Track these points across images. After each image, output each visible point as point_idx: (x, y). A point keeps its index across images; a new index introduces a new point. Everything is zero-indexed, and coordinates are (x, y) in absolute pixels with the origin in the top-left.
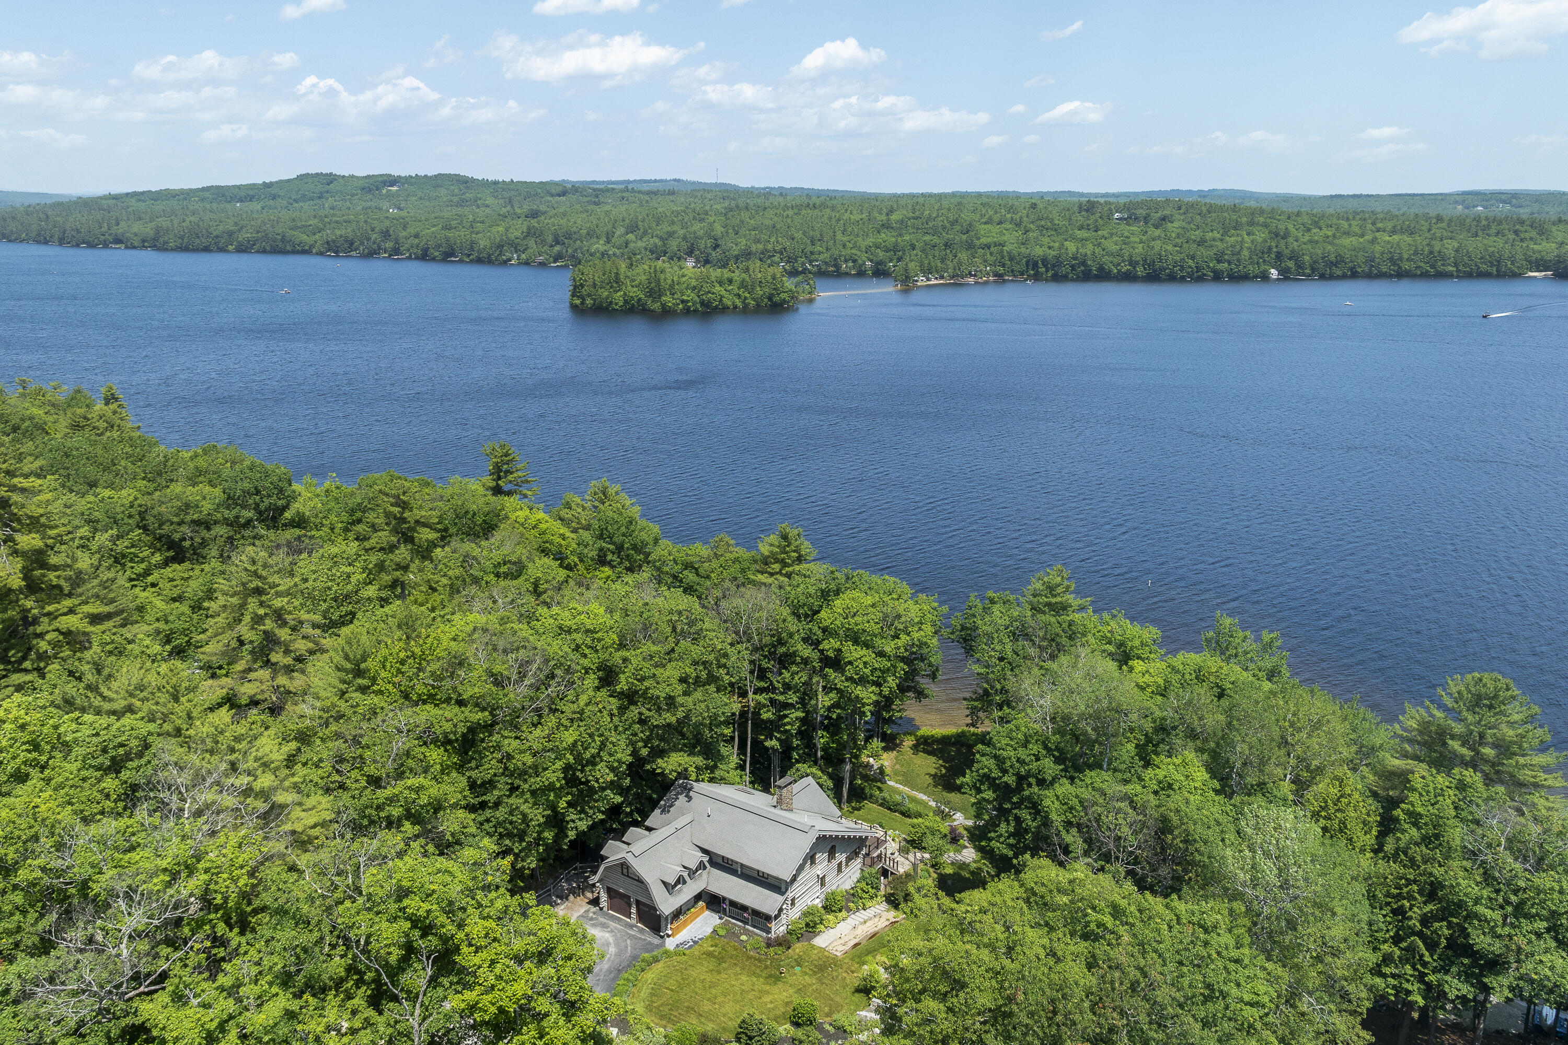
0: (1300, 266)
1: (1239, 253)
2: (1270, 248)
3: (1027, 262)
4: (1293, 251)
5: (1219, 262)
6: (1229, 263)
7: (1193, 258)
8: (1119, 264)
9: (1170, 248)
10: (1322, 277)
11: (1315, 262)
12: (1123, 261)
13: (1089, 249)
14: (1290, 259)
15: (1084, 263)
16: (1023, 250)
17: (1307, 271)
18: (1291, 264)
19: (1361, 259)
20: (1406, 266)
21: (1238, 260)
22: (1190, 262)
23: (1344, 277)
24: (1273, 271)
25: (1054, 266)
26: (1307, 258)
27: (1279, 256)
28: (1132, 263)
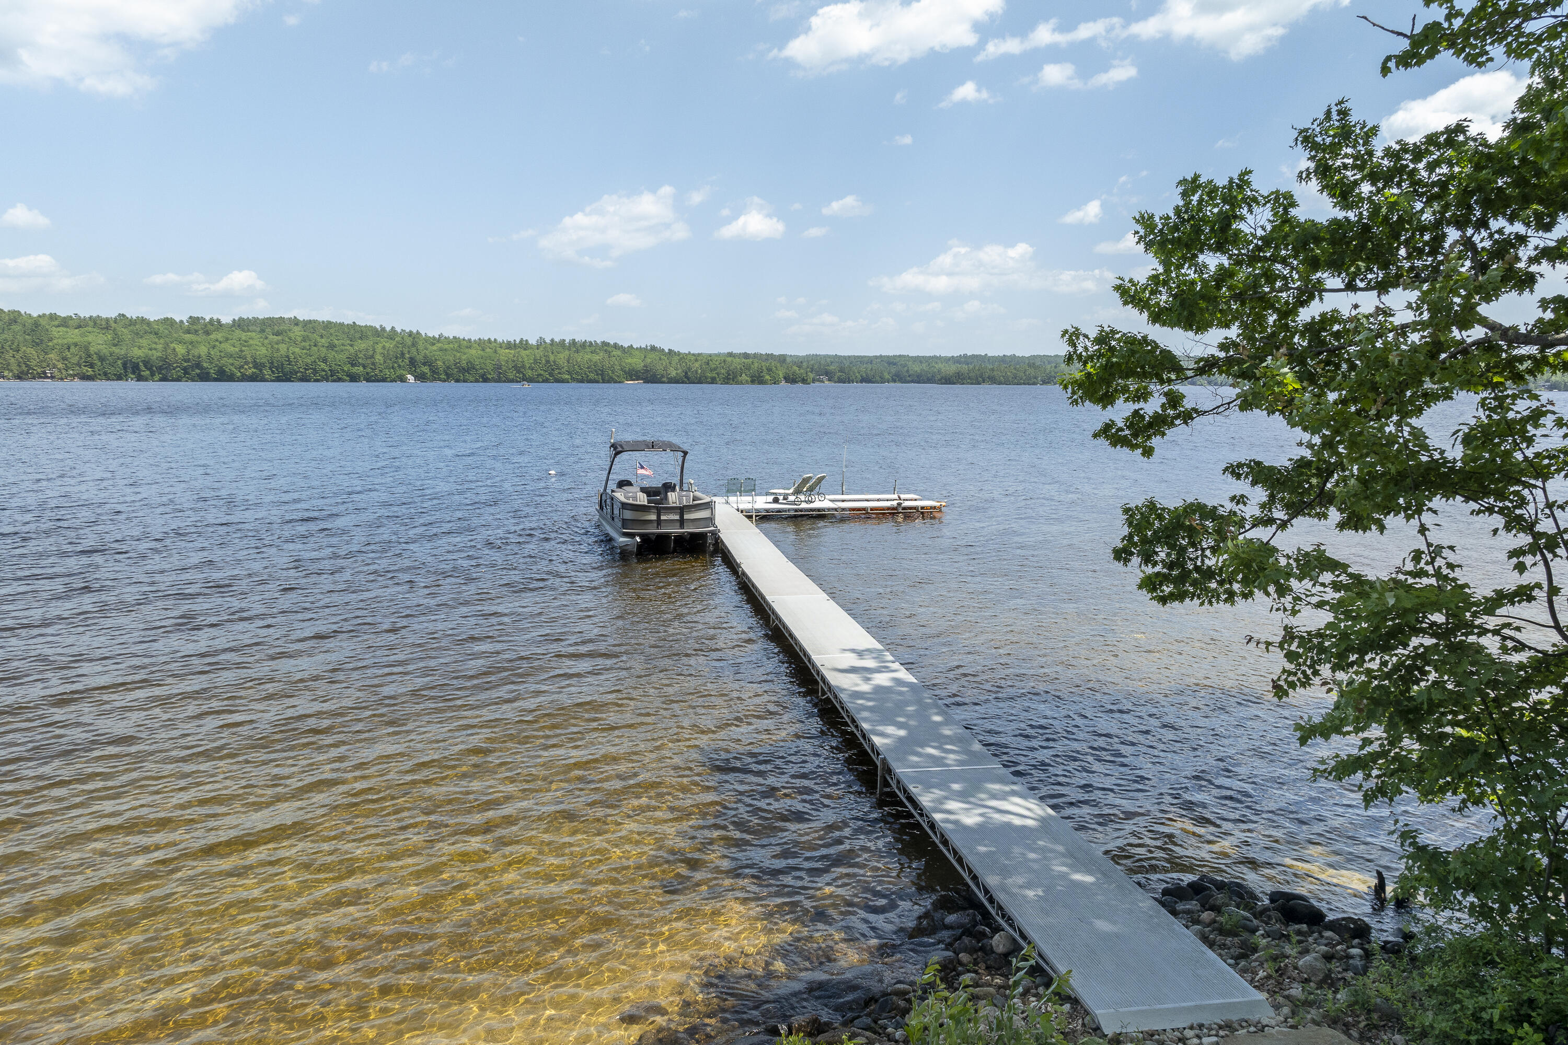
0: (434, 371)
1: (372, 357)
2: (403, 354)
3: (125, 365)
4: (425, 357)
5: (353, 365)
6: (364, 367)
7: (325, 361)
8: (242, 367)
9: (297, 350)
10: (457, 381)
11: (448, 368)
12: (247, 363)
13: (203, 350)
14: (424, 364)
15: (198, 365)
16: (116, 350)
17: (443, 376)
18: (426, 369)
19: (490, 367)
20: (529, 373)
21: (373, 364)
22: (323, 365)
23: (477, 381)
24: (409, 376)
25: (160, 369)
26: (440, 363)
27: (412, 361)
28: (256, 365)
